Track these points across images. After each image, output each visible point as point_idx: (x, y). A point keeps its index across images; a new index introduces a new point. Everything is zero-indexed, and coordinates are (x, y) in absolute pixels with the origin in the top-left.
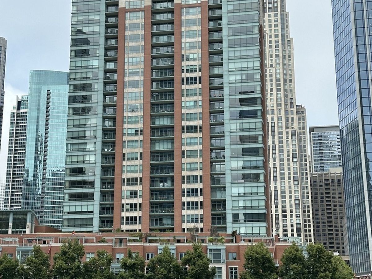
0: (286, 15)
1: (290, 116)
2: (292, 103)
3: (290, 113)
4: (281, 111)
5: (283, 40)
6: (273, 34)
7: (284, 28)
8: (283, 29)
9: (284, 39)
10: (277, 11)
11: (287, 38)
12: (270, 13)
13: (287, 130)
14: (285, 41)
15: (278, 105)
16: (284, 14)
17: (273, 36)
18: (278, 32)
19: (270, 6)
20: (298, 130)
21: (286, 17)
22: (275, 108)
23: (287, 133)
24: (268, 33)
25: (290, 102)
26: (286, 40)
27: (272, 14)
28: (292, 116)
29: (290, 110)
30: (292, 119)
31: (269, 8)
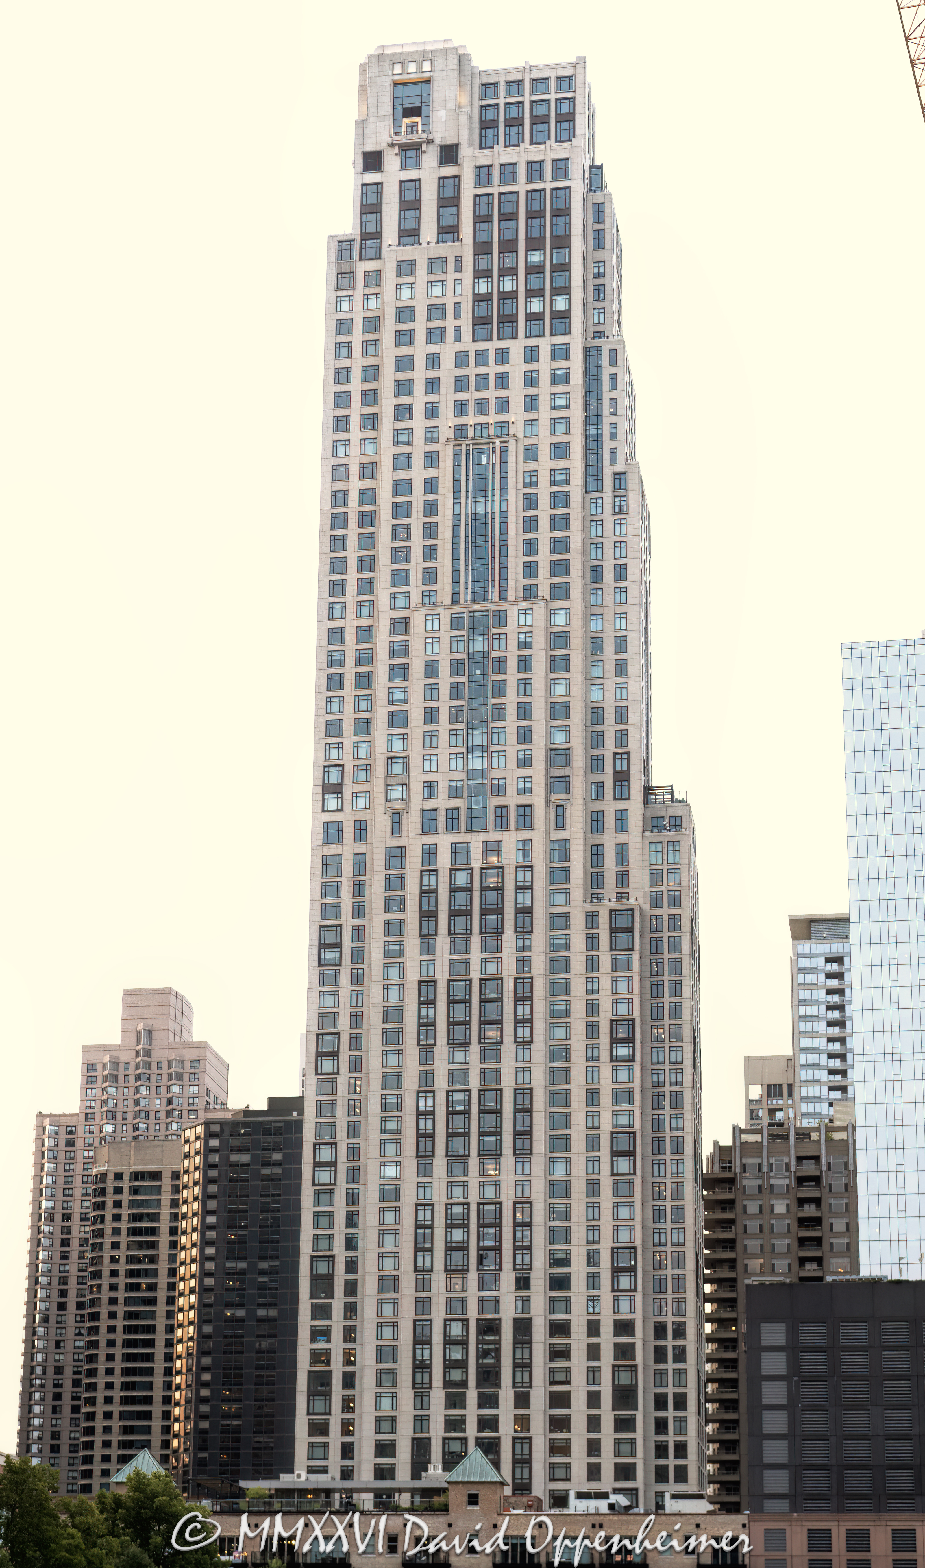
0: (613, 352)
1: (610, 839)
2: (622, 777)
3: (610, 822)
4: (568, 814)
5: (592, 473)
6: (544, 441)
7: (599, 416)
8: (592, 418)
9: (600, 466)
10: (568, 332)
11: (613, 461)
12: (532, 342)
13: (592, 907)
14: (600, 475)
15: (555, 783)
16: (599, 349)
17: (545, 452)
18: (568, 432)
19: (536, 306)
20: (646, 906)
21: (613, 363)
22: (538, 799)
23: (592, 919)
24: (520, 435)
25: (616, 773)
26: (608, 471)
27: (545, 344)
28: (622, 838)
29: (610, 807)
30: (622, 852)
31: (531, 317)
